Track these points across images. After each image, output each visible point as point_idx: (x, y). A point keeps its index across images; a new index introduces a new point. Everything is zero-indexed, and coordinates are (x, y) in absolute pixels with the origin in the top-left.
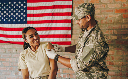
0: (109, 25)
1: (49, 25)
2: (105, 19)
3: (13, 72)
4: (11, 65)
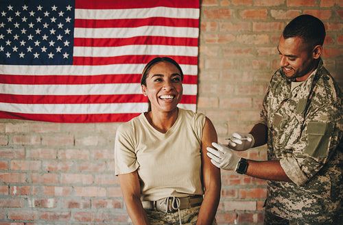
1: (136, 68)
3: (31, 200)
4: (24, 181)
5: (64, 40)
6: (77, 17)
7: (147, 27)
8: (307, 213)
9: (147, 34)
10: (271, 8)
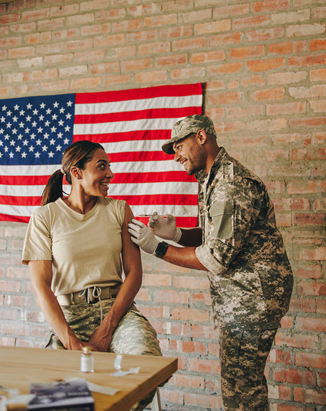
0: (317, 163)
1: (133, 167)
2: (304, 147)
3: (24, 311)
4: (18, 291)
5: (64, 137)
6: (77, 112)
7: (145, 120)
8: (238, 313)
9: (145, 128)
10: (289, 85)
